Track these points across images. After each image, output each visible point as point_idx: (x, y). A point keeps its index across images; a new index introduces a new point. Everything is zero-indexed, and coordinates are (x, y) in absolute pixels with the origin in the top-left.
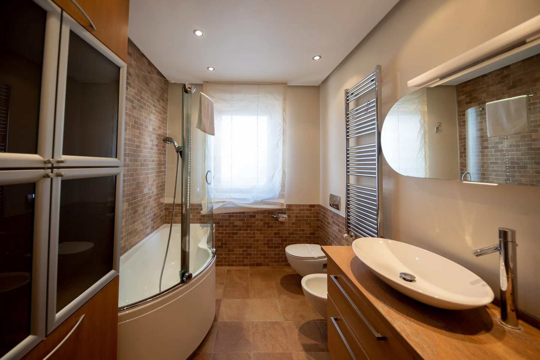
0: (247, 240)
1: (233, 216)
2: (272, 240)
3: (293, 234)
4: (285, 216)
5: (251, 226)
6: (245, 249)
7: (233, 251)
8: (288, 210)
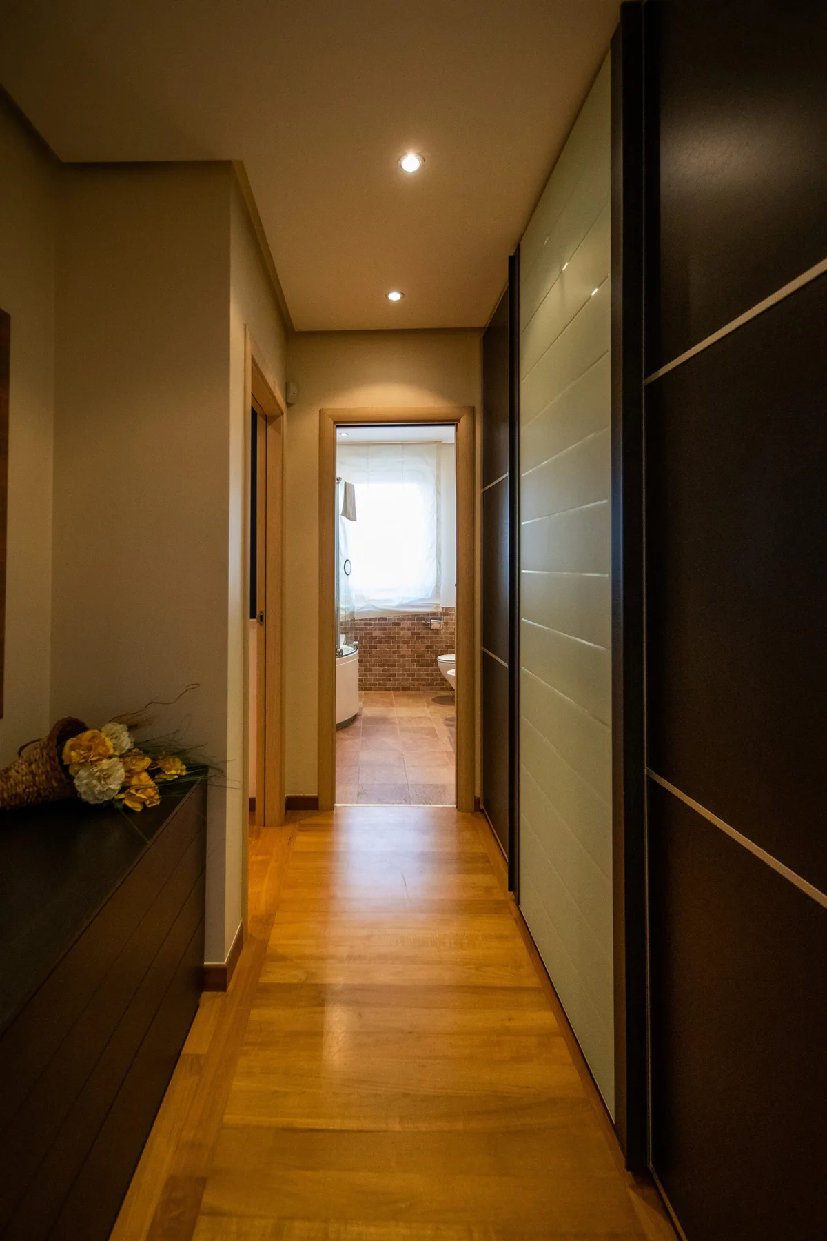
0: (390, 656)
1: (371, 624)
2: (423, 656)
4: (441, 623)
5: (394, 638)
6: (387, 668)
7: (371, 670)
8: (445, 615)
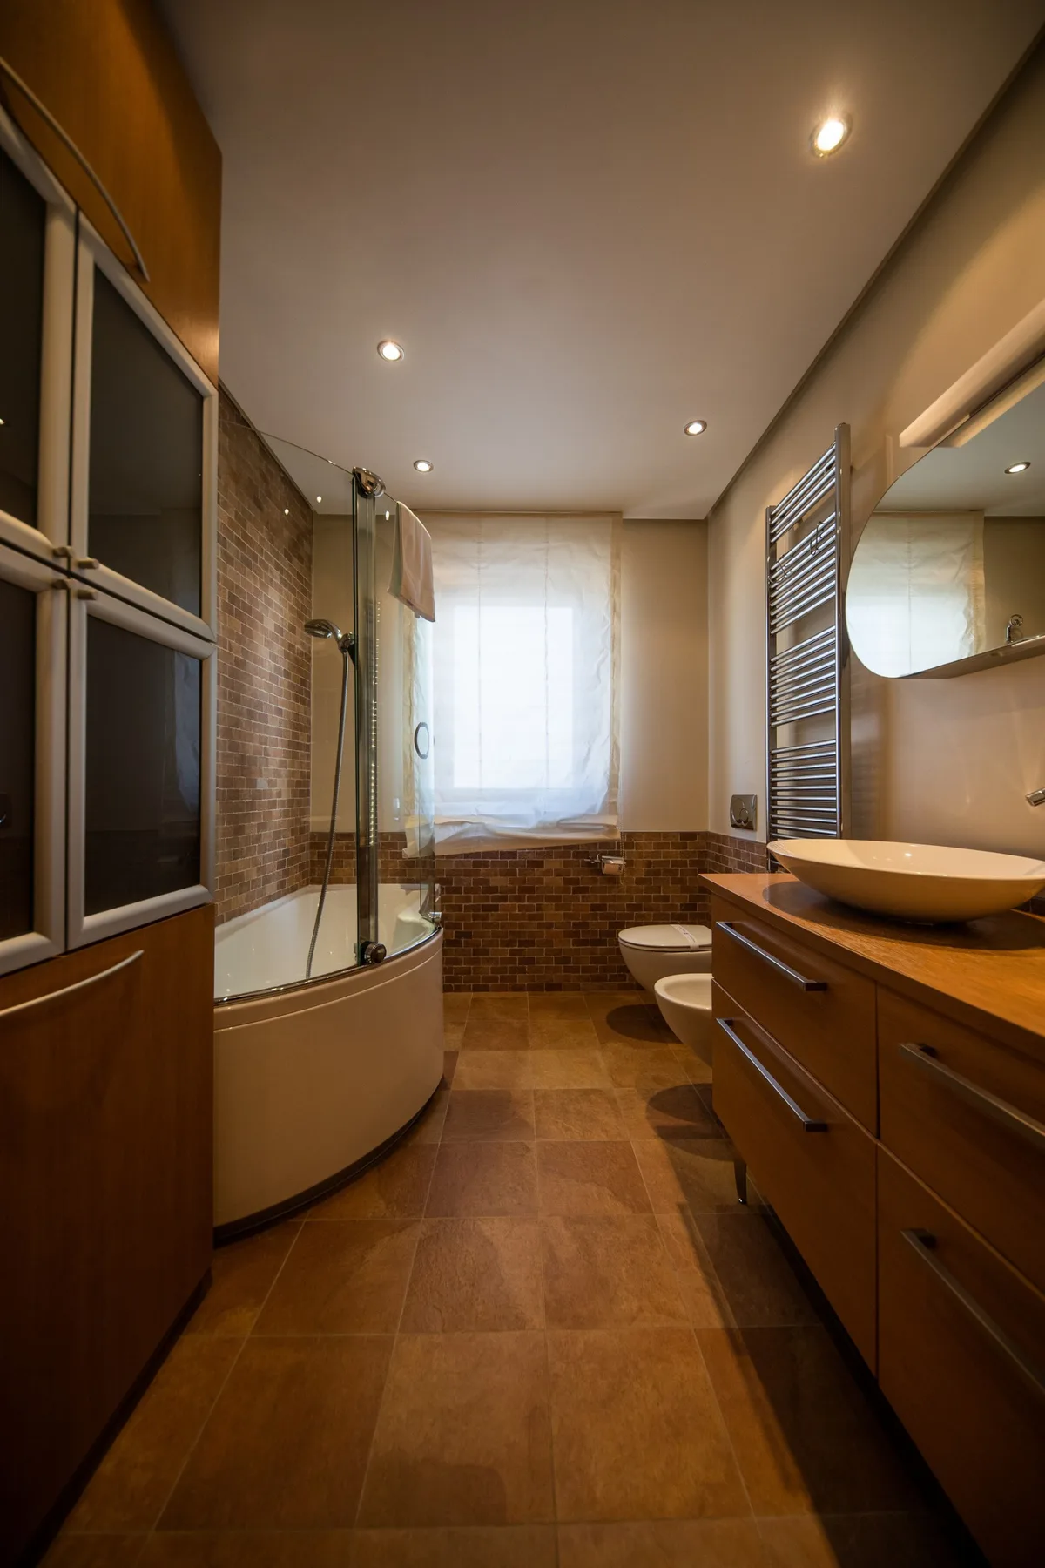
0: (522, 925)
1: (486, 864)
2: (586, 925)
3: (638, 907)
4: (619, 861)
5: (531, 890)
6: (517, 948)
7: (486, 952)
8: (627, 846)
